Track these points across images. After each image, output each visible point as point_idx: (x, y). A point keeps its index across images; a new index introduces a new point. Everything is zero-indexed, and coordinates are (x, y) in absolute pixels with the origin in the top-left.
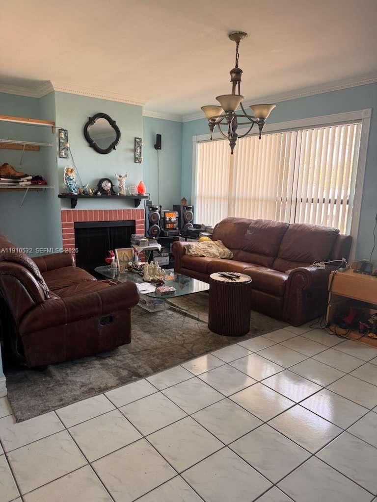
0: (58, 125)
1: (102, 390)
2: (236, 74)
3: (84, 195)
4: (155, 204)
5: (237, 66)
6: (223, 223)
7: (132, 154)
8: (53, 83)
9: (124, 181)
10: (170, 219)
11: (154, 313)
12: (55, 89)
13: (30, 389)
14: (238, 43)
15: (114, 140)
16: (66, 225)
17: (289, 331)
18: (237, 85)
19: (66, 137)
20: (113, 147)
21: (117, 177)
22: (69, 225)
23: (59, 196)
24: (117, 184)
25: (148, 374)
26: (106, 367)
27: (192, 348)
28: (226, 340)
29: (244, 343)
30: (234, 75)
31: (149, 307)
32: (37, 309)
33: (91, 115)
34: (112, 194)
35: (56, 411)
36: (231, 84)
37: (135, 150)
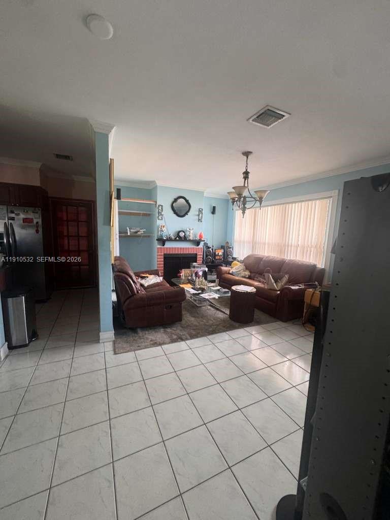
0: (158, 203)
1: (160, 344)
2: (246, 175)
3: (170, 239)
4: (210, 245)
5: (246, 170)
6: (248, 257)
7: (197, 217)
8: (157, 182)
9: (192, 232)
10: (218, 254)
11: (201, 307)
12: (158, 185)
13: (125, 339)
14: (247, 158)
15: (188, 209)
16: (160, 255)
17: (278, 325)
18: (247, 180)
19: (162, 209)
20: (186, 213)
21: (188, 229)
22: (161, 255)
23: (157, 240)
24: (188, 233)
25: (187, 339)
26: (165, 332)
27: (215, 328)
28: (237, 326)
29: (248, 329)
30: (245, 175)
31: (198, 303)
32: (132, 298)
33: (175, 197)
34: (185, 239)
35: (136, 352)
36: (243, 180)
37: (199, 215)
